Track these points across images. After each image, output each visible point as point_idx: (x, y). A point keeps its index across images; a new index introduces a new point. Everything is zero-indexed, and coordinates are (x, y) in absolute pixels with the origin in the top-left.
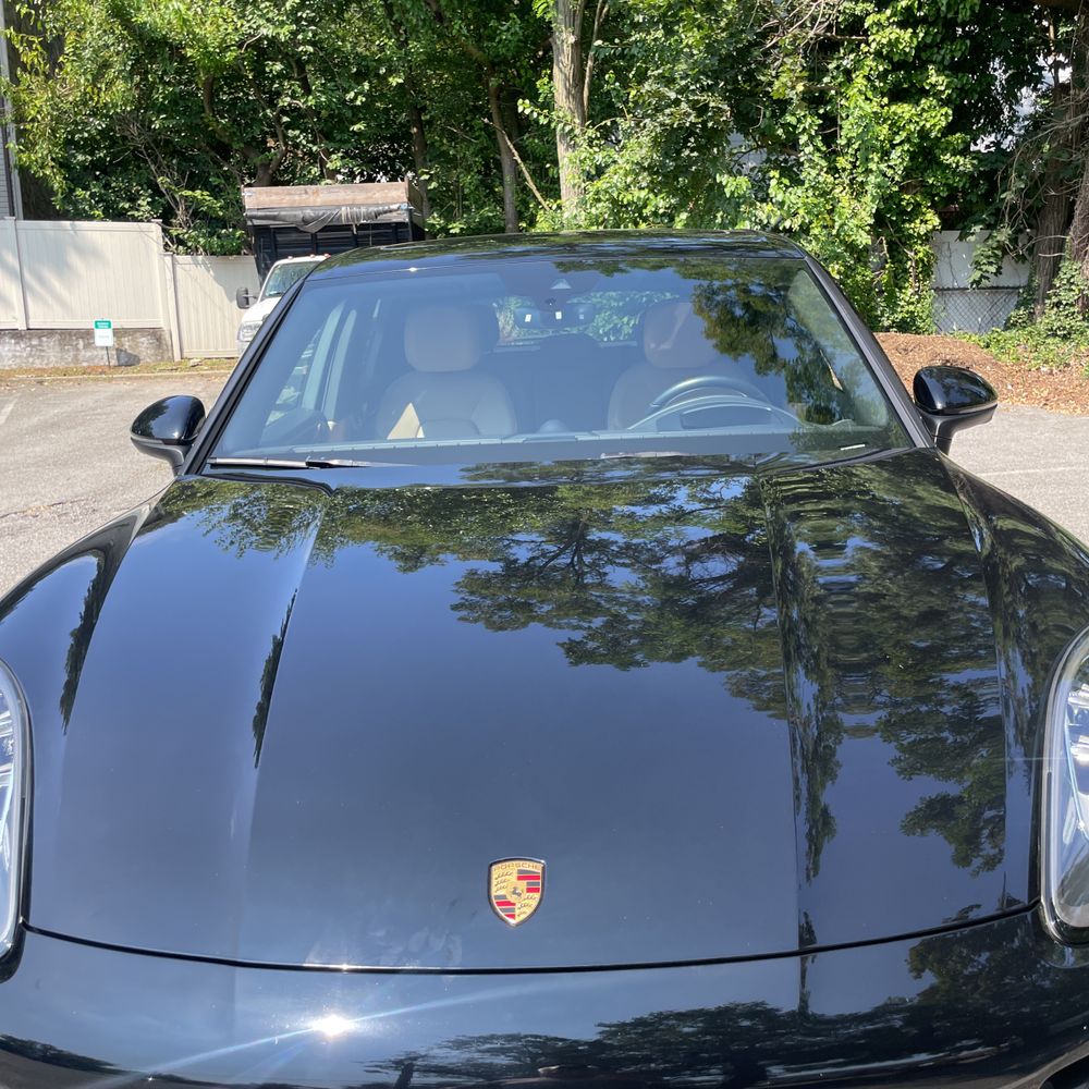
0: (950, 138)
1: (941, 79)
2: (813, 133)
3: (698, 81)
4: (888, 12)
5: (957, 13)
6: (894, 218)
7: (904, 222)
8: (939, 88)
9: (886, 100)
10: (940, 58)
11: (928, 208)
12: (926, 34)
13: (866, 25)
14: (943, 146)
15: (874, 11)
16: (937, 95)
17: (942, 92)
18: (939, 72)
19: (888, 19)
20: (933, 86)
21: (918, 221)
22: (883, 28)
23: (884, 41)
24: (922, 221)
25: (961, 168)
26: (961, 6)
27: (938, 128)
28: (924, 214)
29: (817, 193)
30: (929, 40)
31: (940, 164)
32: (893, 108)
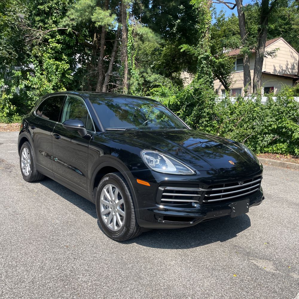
0: (68, 71)
1: (66, 57)
2: (38, 65)
3: (9, 46)
4: (54, 39)
5: (70, 43)
6: (56, 88)
7: (58, 89)
8: (66, 59)
9: (54, 60)
10: (65, 52)
11: (63, 86)
12: (62, 46)
13: (49, 41)
14: (67, 73)
15: (51, 38)
16: (65, 61)
17: (66, 60)
18: (66, 56)
19: (54, 41)
20: (64, 58)
21: (61, 89)
22: (53, 43)
23: (54, 46)
24: (62, 90)
25: (71, 78)
26: (71, 42)
27: (67, 68)
28: (62, 88)
29: (40, 79)
30: (63, 48)
31: (66, 76)
32: (56, 62)
